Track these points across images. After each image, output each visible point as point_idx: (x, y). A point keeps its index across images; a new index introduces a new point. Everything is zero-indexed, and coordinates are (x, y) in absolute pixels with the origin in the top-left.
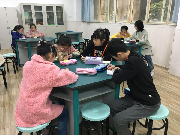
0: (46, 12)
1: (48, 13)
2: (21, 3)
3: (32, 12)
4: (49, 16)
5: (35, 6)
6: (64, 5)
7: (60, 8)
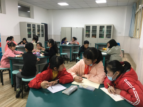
0: (99, 29)
1: (100, 31)
2: (85, 25)
3: (91, 30)
5: (93, 26)
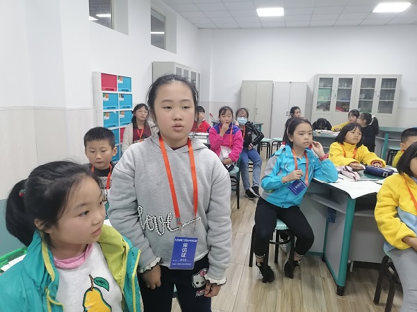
0: (359, 88)
1: (362, 91)
2: (318, 75)
3: (333, 88)
4: (363, 97)
5: (339, 79)
6: (401, 76)
7: (390, 82)
